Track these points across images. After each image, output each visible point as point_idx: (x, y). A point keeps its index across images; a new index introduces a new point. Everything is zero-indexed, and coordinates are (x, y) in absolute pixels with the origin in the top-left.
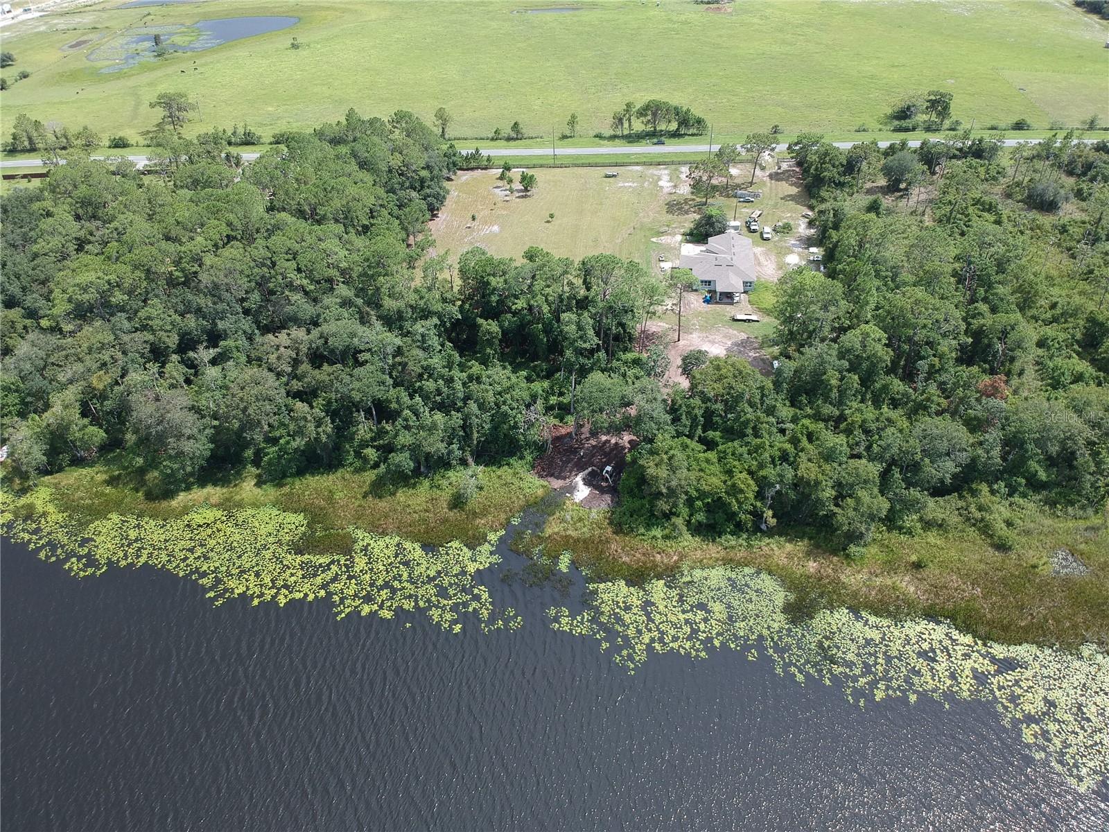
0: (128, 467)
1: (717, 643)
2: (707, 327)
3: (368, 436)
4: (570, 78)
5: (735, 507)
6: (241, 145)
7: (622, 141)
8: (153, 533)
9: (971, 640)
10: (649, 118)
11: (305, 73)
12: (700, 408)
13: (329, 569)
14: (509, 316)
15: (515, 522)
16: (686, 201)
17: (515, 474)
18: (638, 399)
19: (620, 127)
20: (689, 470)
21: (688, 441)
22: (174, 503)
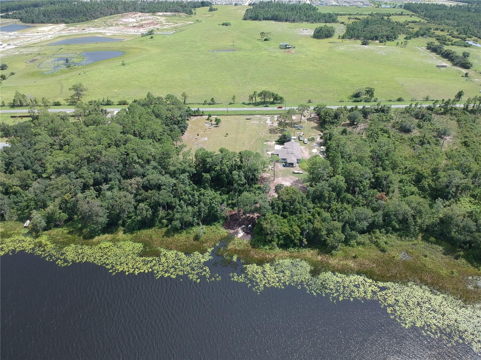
0: (76, 228)
1: (287, 283)
2: (284, 176)
3: (164, 215)
4: (232, 79)
5: (293, 238)
6: (105, 105)
7: (253, 105)
8: (87, 250)
9: (372, 281)
10: (263, 97)
11: (128, 76)
12: (281, 204)
13: (153, 262)
14: (213, 172)
15: (217, 245)
16: (276, 129)
17: (217, 228)
18: (260, 201)
19: (252, 100)
20: (277, 225)
21: (277, 215)
22: (94, 240)
